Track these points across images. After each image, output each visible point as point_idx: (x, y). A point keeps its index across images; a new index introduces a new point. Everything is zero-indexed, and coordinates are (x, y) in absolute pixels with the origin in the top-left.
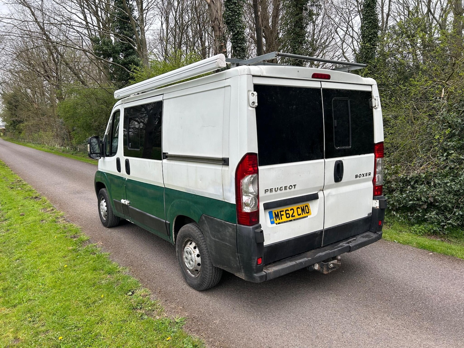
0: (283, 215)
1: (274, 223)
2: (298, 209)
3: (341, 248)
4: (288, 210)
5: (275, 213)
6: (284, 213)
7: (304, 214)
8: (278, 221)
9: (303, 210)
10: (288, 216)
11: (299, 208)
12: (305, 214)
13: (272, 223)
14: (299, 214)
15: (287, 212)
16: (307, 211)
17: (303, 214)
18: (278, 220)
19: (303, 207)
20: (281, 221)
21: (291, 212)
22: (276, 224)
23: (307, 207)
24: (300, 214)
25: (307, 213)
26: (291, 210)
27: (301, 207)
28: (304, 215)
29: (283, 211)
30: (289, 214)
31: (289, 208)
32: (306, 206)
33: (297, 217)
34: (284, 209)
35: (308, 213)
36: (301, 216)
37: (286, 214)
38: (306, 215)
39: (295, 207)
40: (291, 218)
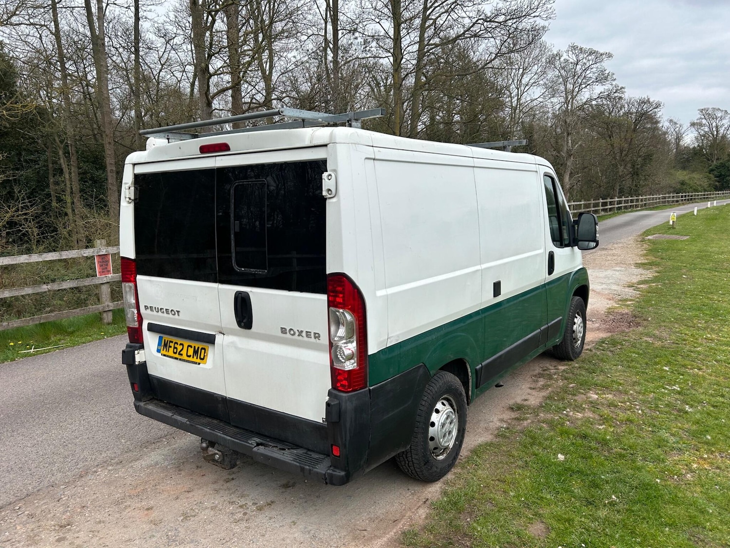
0: (171, 347)
1: (160, 352)
2: (189, 348)
3: (239, 441)
4: (177, 343)
5: (165, 340)
6: (172, 345)
7: (195, 357)
8: (164, 352)
9: (196, 352)
10: (175, 351)
11: (191, 347)
12: (197, 358)
13: (159, 351)
14: (189, 354)
15: (176, 346)
16: (202, 357)
17: (193, 357)
18: (165, 350)
19: (198, 348)
20: (166, 353)
21: (179, 348)
22: (162, 354)
23: (203, 351)
24: (190, 356)
25: (201, 359)
26: (181, 344)
27: (195, 347)
28: (195, 360)
29: (172, 342)
30: (176, 348)
31: (180, 341)
32: (202, 349)
33: (185, 357)
34: (175, 339)
35: (203, 359)
36: (191, 359)
37: (175, 348)
38: (198, 361)
39: (186, 343)
40: (178, 356)
